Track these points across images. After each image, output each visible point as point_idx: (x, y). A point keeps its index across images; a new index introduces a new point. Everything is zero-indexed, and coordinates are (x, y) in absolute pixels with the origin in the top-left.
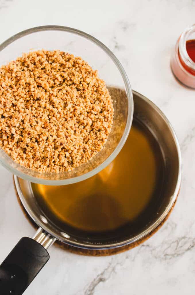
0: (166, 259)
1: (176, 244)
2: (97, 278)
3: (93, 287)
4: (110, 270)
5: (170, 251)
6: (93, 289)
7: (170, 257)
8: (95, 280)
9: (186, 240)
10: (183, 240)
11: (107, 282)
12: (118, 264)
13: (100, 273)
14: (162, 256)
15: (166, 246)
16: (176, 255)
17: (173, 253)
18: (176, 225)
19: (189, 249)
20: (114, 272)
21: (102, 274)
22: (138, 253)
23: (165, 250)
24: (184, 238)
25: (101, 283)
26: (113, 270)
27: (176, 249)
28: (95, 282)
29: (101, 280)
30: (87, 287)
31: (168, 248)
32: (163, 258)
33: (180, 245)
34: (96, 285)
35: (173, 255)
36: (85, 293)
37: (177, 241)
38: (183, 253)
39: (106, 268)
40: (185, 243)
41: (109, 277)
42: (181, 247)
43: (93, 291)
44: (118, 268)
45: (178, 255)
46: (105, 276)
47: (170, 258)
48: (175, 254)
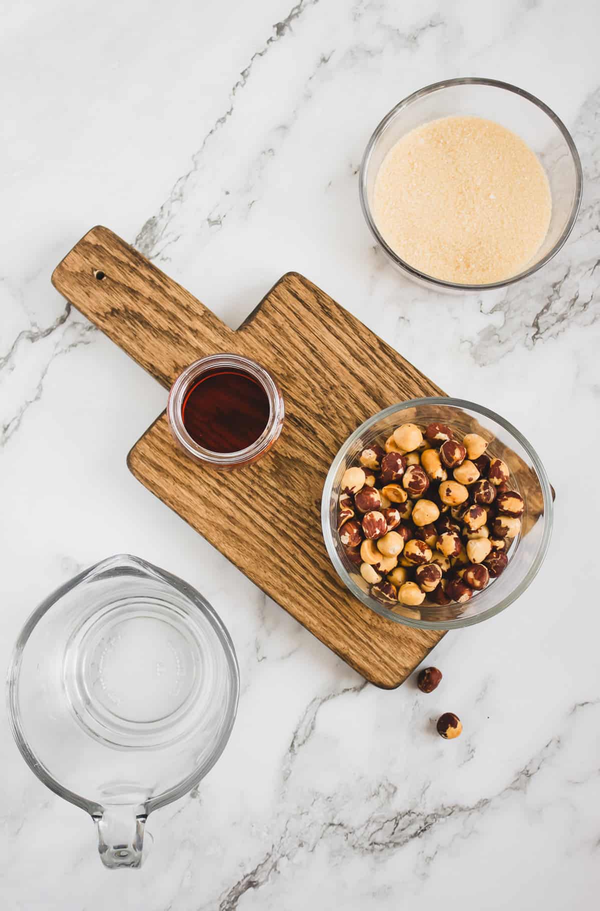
0: (372, 851)
1: (393, 824)
2: (243, 880)
3: (236, 895)
4: (269, 866)
5: (380, 837)
6: (236, 899)
7: (381, 847)
8: (239, 883)
9: (413, 816)
10: (407, 817)
11: (261, 888)
12: (283, 856)
13: (249, 871)
14: (366, 845)
15: (373, 827)
16: (391, 845)
17: (388, 840)
18: (396, 789)
19: (416, 835)
20: (276, 870)
21: (254, 873)
22: (321, 838)
23: (372, 834)
24: (409, 813)
25: (251, 889)
26: (275, 866)
27: (393, 833)
28: (240, 888)
29: (251, 884)
30: (225, 897)
31: (378, 830)
32: (366, 849)
33: (400, 826)
34: (241, 893)
35: (386, 845)
36: (221, 906)
37: (396, 818)
38: (407, 841)
39: (262, 862)
40: (411, 823)
41: (267, 880)
42: (403, 830)
43: (235, 904)
44: (284, 862)
45: (396, 844)
46: (258, 878)
47: (381, 850)
48: (390, 842)
